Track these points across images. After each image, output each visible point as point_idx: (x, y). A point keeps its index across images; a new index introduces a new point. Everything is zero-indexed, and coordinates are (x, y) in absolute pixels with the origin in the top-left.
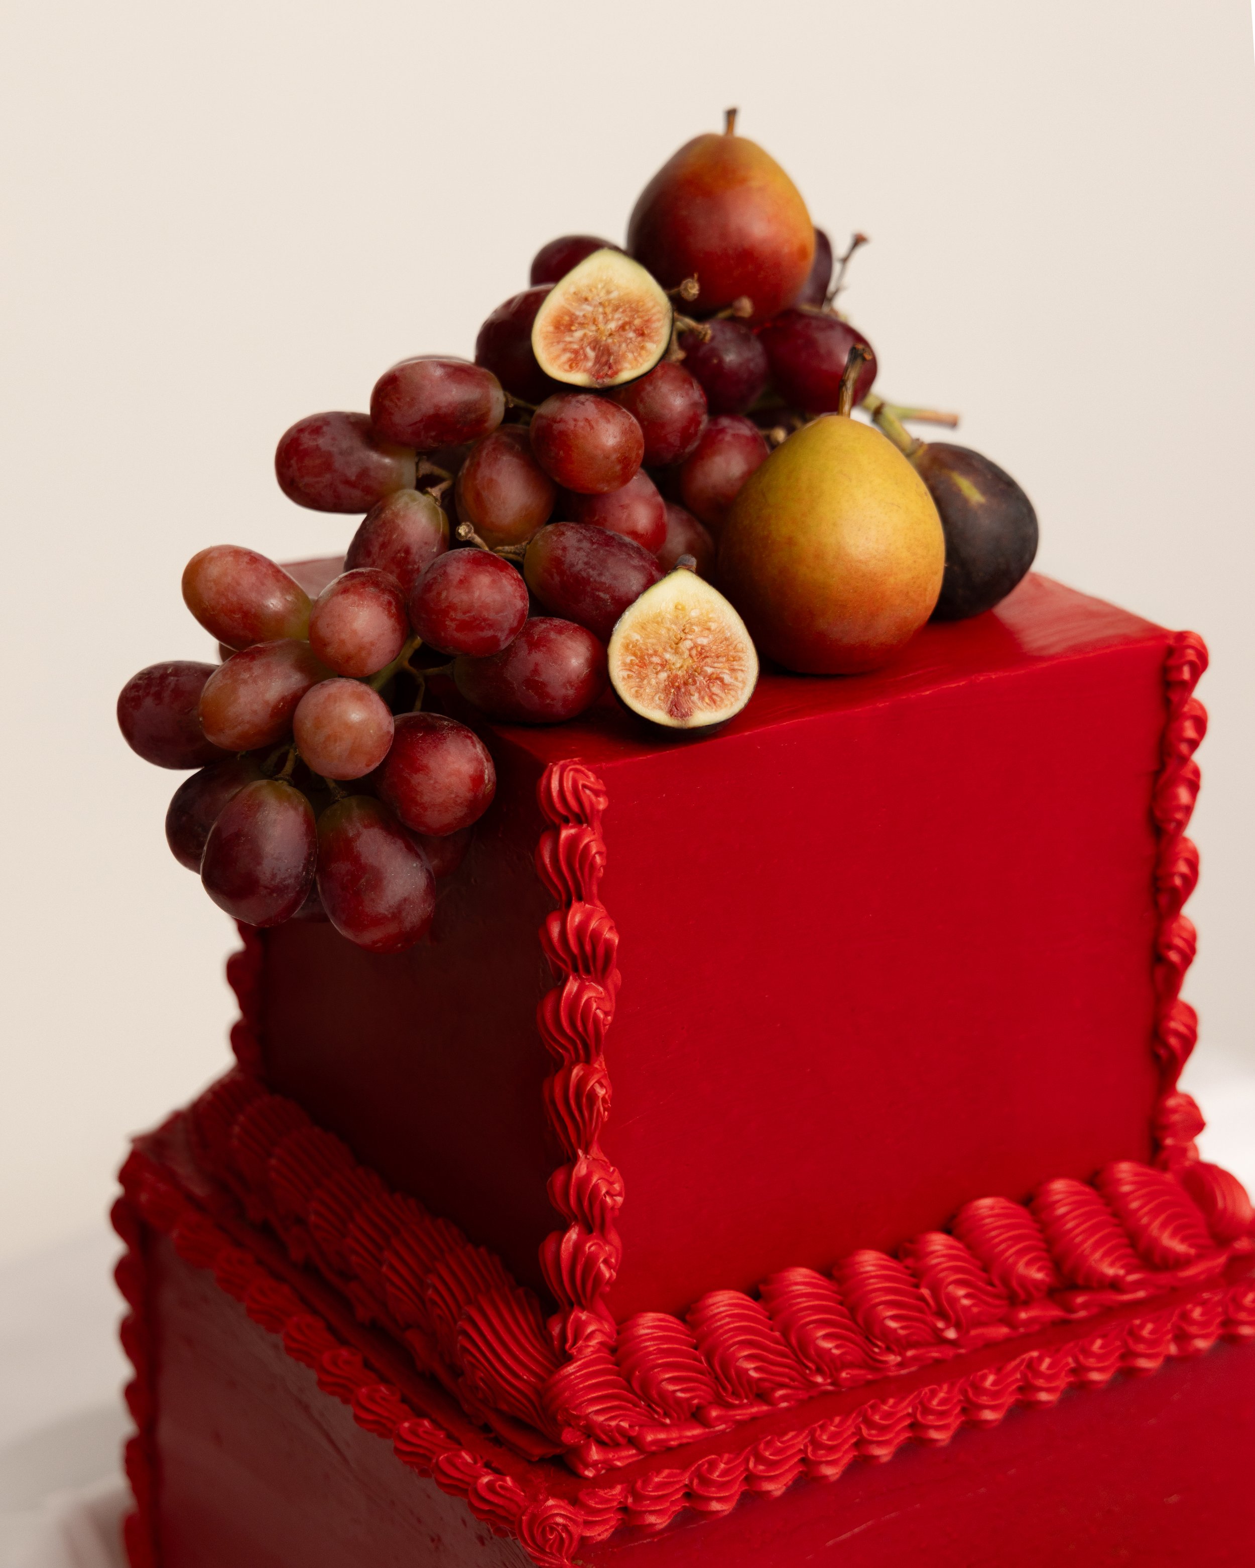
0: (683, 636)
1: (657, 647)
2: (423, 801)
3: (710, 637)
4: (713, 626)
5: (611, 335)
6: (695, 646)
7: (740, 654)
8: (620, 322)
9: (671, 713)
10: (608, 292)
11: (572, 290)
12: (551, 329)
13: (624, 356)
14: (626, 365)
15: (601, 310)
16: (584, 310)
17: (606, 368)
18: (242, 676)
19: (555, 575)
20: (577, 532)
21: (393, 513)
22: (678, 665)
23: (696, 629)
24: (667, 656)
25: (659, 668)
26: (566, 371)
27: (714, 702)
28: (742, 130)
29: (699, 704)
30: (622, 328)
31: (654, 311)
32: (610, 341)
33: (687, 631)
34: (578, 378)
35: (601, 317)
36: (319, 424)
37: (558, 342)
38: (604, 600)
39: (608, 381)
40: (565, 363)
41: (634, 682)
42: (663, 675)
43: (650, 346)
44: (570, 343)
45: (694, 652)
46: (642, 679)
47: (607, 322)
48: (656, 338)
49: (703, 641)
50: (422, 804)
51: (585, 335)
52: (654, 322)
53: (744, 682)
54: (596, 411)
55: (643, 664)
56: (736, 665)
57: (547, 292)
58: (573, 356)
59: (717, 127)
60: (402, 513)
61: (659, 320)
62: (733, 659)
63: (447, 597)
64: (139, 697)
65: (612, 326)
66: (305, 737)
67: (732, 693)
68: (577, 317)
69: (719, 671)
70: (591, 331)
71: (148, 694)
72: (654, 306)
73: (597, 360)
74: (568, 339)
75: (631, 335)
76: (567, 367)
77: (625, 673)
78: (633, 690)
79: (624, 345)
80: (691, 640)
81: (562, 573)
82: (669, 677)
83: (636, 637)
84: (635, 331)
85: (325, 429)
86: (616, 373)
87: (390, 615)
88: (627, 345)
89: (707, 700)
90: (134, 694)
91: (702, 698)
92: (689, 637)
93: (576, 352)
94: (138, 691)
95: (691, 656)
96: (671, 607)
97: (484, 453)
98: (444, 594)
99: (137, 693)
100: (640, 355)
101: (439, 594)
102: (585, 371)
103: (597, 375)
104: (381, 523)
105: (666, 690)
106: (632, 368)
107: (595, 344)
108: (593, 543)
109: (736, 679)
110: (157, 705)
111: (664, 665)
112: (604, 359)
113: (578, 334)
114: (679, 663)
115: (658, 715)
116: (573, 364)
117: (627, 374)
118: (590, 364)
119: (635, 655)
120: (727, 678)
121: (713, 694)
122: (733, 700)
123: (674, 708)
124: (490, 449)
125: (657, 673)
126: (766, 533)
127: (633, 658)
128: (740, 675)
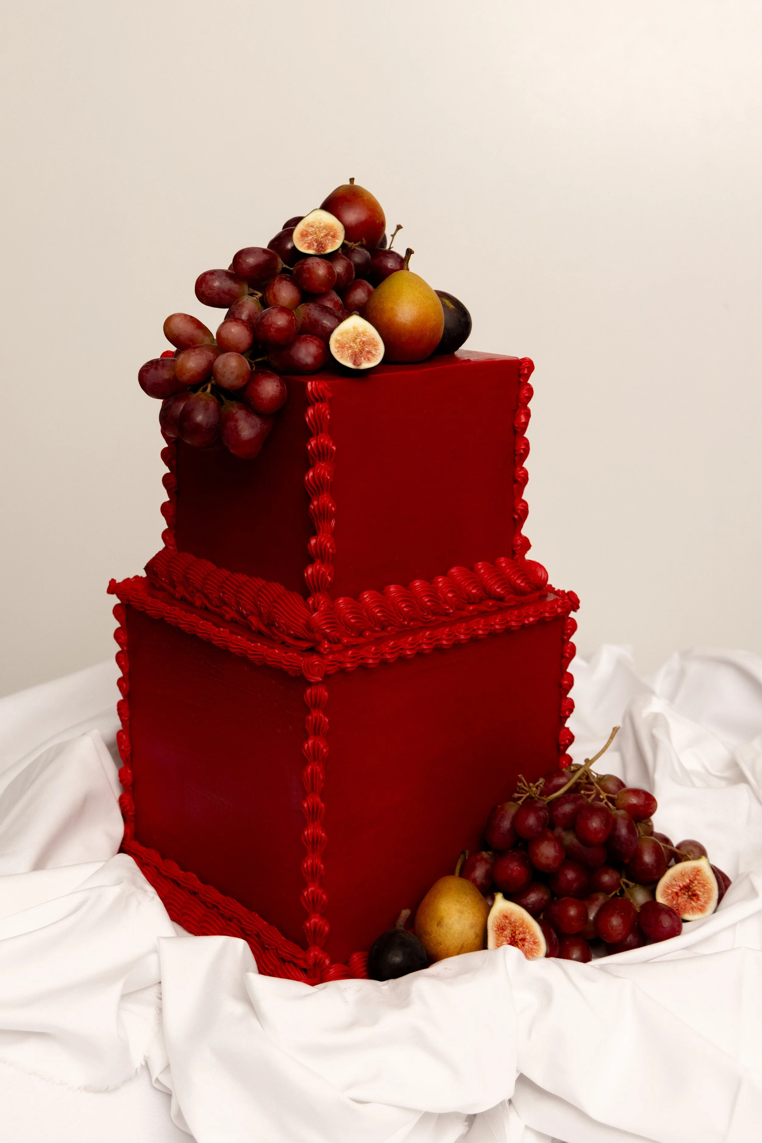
0: (356, 337)
1: (347, 341)
2: (262, 397)
3: (367, 338)
4: (367, 334)
5: (322, 237)
6: (361, 341)
7: (378, 344)
8: (325, 234)
9: (354, 364)
10: (320, 223)
11: (306, 223)
12: (300, 236)
13: (328, 244)
14: (329, 247)
15: (318, 229)
16: (311, 230)
17: (321, 248)
18: (191, 354)
19: (307, 319)
20: (314, 304)
21: (243, 302)
22: (355, 347)
23: (362, 335)
24: (352, 344)
25: (349, 348)
26: (306, 249)
27: (369, 360)
28: (356, 183)
29: (364, 361)
30: (326, 235)
31: (338, 229)
32: (322, 239)
33: (358, 335)
34: (311, 252)
35: (318, 232)
36: (213, 271)
37: (303, 240)
38: (326, 327)
39: (322, 253)
40: (306, 247)
41: (340, 353)
42: (350, 351)
43: (337, 241)
44: (307, 240)
45: (361, 343)
46: (343, 352)
47: (320, 234)
48: (339, 238)
49: (364, 339)
50: (262, 398)
51: (312, 237)
52: (338, 233)
53: (380, 354)
54: (320, 260)
55: (343, 348)
56: (376, 347)
57: (295, 228)
58: (309, 245)
59: (348, 183)
60: (246, 302)
61: (340, 232)
62: (375, 345)
63: (271, 320)
64: (148, 369)
65: (322, 235)
66: (219, 371)
67: (376, 357)
68: (309, 232)
69: (371, 349)
70: (315, 237)
71: (152, 368)
72: (338, 228)
73: (317, 246)
74: (306, 239)
75: (330, 238)
76: (307, 248)
77: (336, 350)
78: (340, 356)
79: (327, 241)
80: (360, 339)
81: (309, 318)
82: (352, 351)
83: (339, 338)
84: (331, 236)
85: (215, 273)
86: (325, 250)
87: (248, 330)
88: (329, 241)
89: (366, 359)
90: (146, 368)
91: (365, 359)
92: (359, 338)
93: (310, 243)
94: (148, 367)
95: (360, 344)
96: (352, 328)
97: (276, 281)
98: (270, 319)
99: (147, 368)
100: (334, 244)
101: (268, 319)
102: (314, 249)
103: (318, 251)
104: (238, 305)
105: (352, 356)
106: (331, 248)
107: (317, 241)
108: (320, 308)
109: (377, 352)
110: (156, 371)
111: (351, 347)
112: (320, 245)
113: (310, 237)
114: (356, 347)
115: (350, 365)
116: (309, 247)
117: (329, 250)
118: (315, 247)
119: (339, 344)
120: (374, 352)
121: (369, 357)
122: (376, 360)
123: (355, 363)
124: (278, 279)
125: (348, 350)
126: (382, 307)
127: (339, 345)
128: (378, 351)
